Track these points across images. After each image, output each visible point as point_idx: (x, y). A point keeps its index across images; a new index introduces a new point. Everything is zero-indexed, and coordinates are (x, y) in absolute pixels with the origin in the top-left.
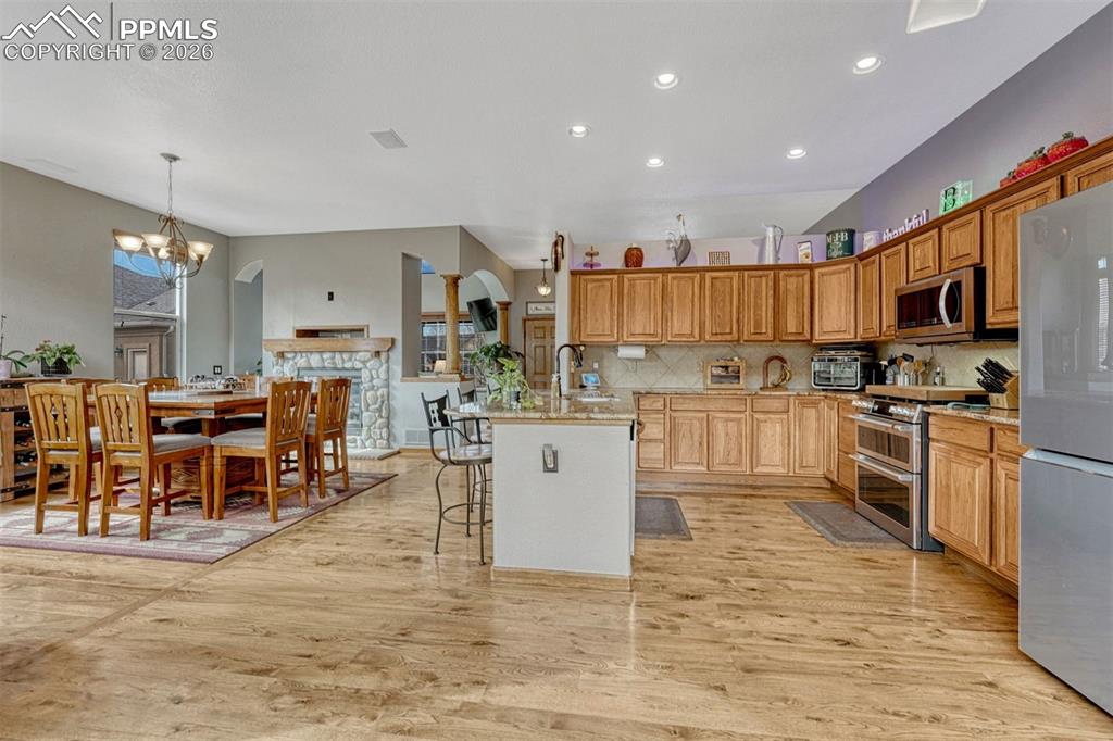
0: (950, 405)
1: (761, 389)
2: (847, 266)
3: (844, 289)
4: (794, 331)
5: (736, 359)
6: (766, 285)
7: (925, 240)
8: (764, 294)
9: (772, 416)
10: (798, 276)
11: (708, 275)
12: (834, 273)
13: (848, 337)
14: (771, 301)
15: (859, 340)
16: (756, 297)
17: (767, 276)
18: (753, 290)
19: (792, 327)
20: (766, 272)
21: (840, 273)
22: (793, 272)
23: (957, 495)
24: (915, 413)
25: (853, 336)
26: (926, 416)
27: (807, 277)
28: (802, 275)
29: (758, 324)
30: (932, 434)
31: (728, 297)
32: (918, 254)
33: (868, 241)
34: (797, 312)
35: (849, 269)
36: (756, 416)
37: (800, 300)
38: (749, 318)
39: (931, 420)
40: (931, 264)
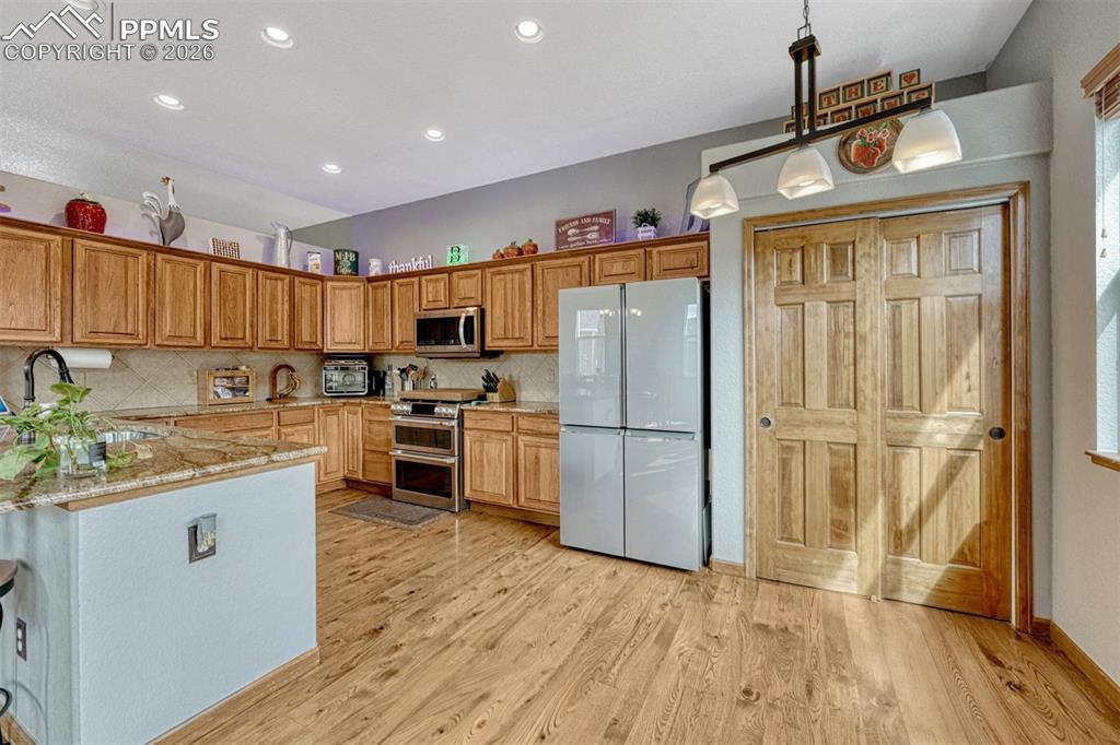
0: (474, 403)
1: (268, 400)
2: (358, 284)
3: (354, 306)
4: (308, 340)
5: (244, 368)
6: (282, 287)
7: (437, 280)
8: (280, 298)
9: (299, 428)
10: (311, 285)
11: (216, 266)
12: (343, 288)
13: (358, 348)
14: (286, 307)
15: (367, 351)
16: (271, 302)
17: (283, 280)
18: (268, 292)
19: (306, 338)
20: (282, 276)
21: (350, 289)
22: (307, 280)
23: (489, 464)
24: (453, 411)
25: (362, 347)
26: (461, 412)
27: (319, 287)
28: (316, 285)
29: (273, 330)
30: (467, 424)
31: (240, 296)
32: (430, 289)
33: (375, 268)
34: (311, 321)
35: (358, 287)
36: (283, 430)
37: (312, 308)
38: (264, 324)
39: (466, 414)
40: (443, 298)
